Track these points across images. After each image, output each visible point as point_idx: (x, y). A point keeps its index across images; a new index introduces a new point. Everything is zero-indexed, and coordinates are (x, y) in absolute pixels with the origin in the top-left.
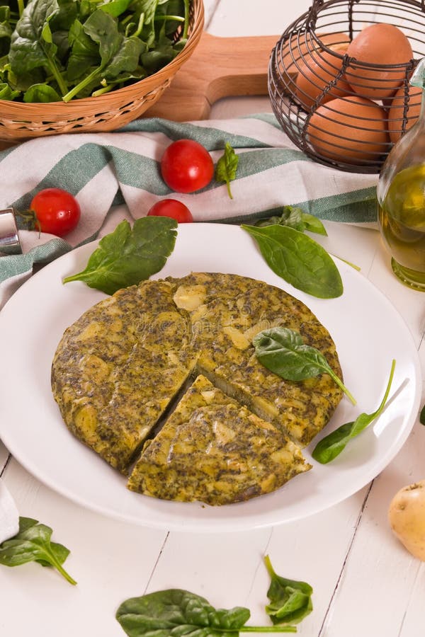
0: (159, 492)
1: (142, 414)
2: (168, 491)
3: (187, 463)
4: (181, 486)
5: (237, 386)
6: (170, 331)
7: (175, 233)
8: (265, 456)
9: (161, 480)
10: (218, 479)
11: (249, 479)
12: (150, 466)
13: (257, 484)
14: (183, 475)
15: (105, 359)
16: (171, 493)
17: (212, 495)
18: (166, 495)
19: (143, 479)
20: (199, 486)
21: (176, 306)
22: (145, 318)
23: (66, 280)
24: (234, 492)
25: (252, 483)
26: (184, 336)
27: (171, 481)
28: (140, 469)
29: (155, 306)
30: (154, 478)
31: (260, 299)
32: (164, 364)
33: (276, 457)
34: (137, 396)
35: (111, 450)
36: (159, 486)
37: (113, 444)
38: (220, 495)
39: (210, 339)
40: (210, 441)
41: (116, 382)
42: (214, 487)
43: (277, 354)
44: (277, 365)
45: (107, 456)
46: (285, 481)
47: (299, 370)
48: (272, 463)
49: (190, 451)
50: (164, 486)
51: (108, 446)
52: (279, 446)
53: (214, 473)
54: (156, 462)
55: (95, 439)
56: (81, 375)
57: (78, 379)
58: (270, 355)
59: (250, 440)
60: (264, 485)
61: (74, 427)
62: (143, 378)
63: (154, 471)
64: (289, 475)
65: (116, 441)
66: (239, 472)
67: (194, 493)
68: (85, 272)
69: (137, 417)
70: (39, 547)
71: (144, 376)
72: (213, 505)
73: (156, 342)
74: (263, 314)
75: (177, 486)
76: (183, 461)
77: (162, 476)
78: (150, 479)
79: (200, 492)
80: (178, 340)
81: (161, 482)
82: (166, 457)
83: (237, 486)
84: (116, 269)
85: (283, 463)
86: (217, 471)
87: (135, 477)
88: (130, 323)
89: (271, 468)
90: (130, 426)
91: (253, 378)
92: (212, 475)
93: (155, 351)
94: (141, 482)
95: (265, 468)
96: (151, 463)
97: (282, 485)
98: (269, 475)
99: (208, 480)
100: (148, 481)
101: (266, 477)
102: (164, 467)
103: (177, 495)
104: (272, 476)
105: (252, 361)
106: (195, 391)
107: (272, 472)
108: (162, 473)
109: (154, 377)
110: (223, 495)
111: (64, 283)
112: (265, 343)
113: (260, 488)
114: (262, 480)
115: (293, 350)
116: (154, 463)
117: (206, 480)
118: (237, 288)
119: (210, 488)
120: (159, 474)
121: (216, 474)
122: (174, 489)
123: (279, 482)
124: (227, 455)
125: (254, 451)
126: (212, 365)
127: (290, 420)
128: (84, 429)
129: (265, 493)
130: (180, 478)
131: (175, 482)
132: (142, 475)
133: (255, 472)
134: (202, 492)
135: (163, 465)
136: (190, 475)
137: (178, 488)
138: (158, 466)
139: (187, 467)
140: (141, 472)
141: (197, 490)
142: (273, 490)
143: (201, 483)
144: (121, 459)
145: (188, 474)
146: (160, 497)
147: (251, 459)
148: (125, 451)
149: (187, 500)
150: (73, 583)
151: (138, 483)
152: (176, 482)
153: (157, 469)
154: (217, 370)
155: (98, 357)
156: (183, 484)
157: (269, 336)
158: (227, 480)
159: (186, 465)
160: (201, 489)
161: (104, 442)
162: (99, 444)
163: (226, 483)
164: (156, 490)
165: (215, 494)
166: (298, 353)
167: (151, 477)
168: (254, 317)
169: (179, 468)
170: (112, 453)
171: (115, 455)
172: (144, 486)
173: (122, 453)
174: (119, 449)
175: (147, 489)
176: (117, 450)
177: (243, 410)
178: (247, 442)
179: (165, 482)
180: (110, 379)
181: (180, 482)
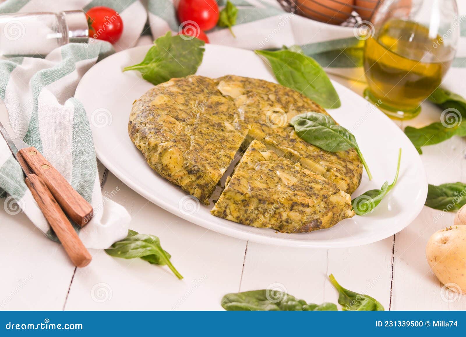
0: (241, 217)
1: (218, 158)
2: (249, 217)
3: (265, 194)
4: (261, 213)
5: (287, 150)
6: (223, 108)
7: (203, 50)
8: (325, 197)
9: (244, 206)
10: (291, 209)
11: (315, 213)
12: (236, 193)
13: (319, 219)
14: (264, 203)
15: (177, 119)
16: (251, 218)
17: (285, 223)
18: (247, 220)
19: (228, 205)
20: (275, 213)
21: (221, 94)
22: (201, 97)
23: (125, 69)
24: (302, 222)
25: (316, 217)
26: (234, 113)
27: (252, 207)
28: (227, 196)
29: (206, 91)
30: (238, 204)
31: (287, 97)
32: (224, 129)
33: (334, 199)
34: (210, 146)
35: (197, 182)
36: (242, 212)
37: (198, 178)
38: (291, 223)
39: (255, 117)
40: (278, 183)
41: (190, 135)
42: (288, 216)
43: (316, 130)
44: (316, 138)
45: (192, 188)
46: (338, 221)
47: (334, 144)
48: (331, 202)
49: (265, 188)
50: (246, 212)
51: (194, 179)
52: (334, 191)
53: (289, 204)
54: (241, 191)
55: (181, 174)
56: (162, 127)
57: (160, 129)
58: (310, 130)
59: (310, 185)
60: (325, 220)
61: (159, 165)
62: (211, 136)
63: (239, 198)
64: (341, 217)
65: (202, 175)
66: (308, 206)
67: (270, 220)
68: (140, 65)
69: (215, 160)
70: (151, 245)
71: (211, 134)
72: (283, 232)
73: (214, 114)
74: (291, 106)
75: (256, 212)
76: (262, 193)
77: (246, 203)
78: (235, 205)
79: (276, 219)
80: (231, 115)
81: (244, 208)
82: (247, 189)
83: (305, 218)
84: (163, 67)
85: (339, 205)
86: (291, 202)
87: (221, 203)
88: (190, 99)
89: (330, 207)
90: (211, 165)
91: (298, 146)
92: (287, 206)
93: (215, 119)
94: (226, 208)
95: (326, 206)
96: (236, 191)
97: (335, 224)
98: (328, 212)
99: (284, 209)
100: (233, 207)
101: (326, 214)
102: (247, 196)
103: (256, 219)
104: (330, 214)
105: (292, 135)
106: (254, 149)
107: (330, 210)
108: (246, 200)
109: (220, 136)
110: (293, 224)
111: (123, 71)
112: (302, 123)
113: (321, 223)
114: (323, 216)
115: (329, 128)
116: (239, 192)
117: (282, 209)
118: (267, 87)
119: (285, 216)
120: (243, 201)
121: (290, 206)
122: (254, 215)
123: (334, 222)
124: (296, 193)
125: (317, 192)
126: (262, 135)
127: (336, 176)
128: (171, 166)
129: (324, 228)
130: (261, 206)
131: (255, 209)
132: (228, 201)
133: (318, 208)
134: (278, 219)
135: (246, 193)
136: (269, 204)
137: (257, 215)
138: (242, 194)
139: (266, 197)
140: (227, 199)
141: (273, 216)
142: (329, 227)
143: (278, 211)
144: (206, 190)
145: (267, 203)
146: (241, 222)
147: (315, 198)
148: (210, 183)
149: (263, 226)
150: (179, 277)
151: (224, 209)
152: (257, 209)
153: (242, 196)
154: (266, 138)
155: (172, 117)
156: (262, 211)
157: (306, 118)
158: (299, 211)
159: (265, 196)
160: (277, 216)
161: (191, 175)
162: (184, 178)
163: (298, 214)
164: (239, 214)
165: (287, 222)
166: (334, 130)
167: (236, 203)
168: (285, 107)
169: (260, 197)
170: (197, 185)
171: (200, 186)
172: (228, 211)
173: (207, 185)
174: (204, 181)
175: (231, 214)
176: (202, 182)
177: (297, 166)
178: (309, 186)
179: (247, 208)
180: (186, 133)
181: (260, 209)
